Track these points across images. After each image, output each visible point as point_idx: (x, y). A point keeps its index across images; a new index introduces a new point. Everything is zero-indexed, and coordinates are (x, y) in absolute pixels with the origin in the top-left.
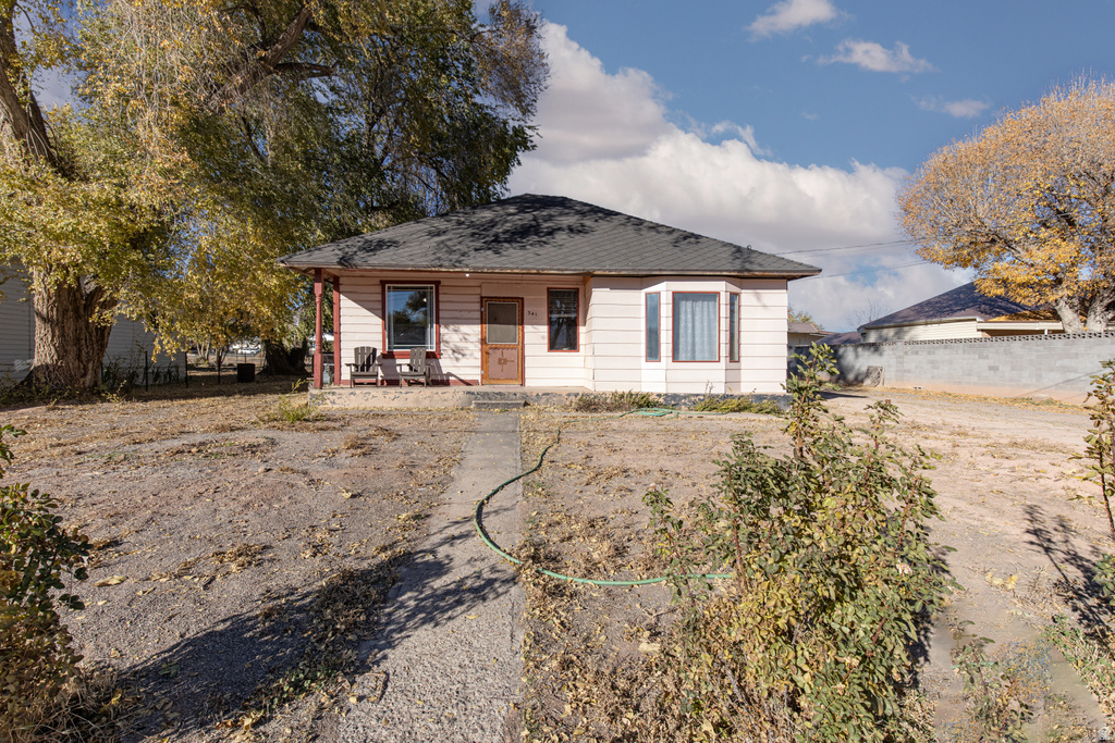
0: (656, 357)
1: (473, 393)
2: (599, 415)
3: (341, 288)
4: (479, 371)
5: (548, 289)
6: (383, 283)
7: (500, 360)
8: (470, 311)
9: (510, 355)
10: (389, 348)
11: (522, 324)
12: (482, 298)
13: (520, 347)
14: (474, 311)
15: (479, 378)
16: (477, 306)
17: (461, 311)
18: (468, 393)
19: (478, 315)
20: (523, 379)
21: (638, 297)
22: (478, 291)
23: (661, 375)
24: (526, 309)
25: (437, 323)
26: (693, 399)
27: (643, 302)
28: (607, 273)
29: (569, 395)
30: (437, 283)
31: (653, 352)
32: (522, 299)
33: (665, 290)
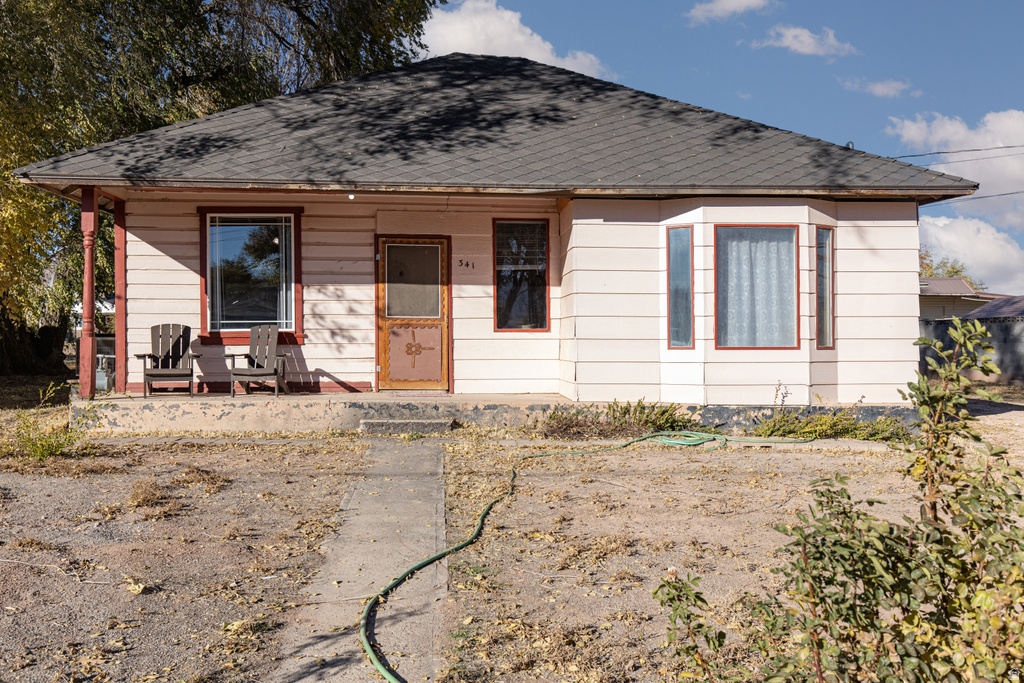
0: (686, 340)
1: (361, 407)
2: (584, 444)
3: (129, 221)
4: (371, 366)
5: (494, 220)
6: (202, 212)
7: (409, 346)
8: (357, 260)
9: (428, 337)
10: (213, 326)
11: (448, 282)
12: (377, 237)
13: (445, 324)
14: (364, 259)
15: (372, 379)
16: (369, 252)
17: (340, 260)
18: (354, 405)
19: (370, 267)
20: (450, 380)
21: (654, 234)
22: (370, 224)
23: (695, 374)
24: (456, 257)
25: (298, 281)
26: (753, 414)
27: (663, 243)
28: (598, 192)
29: (532, 408)
30: (298, 211)
31: (680, 331)
32: (449, 238)
33: (701, 221)
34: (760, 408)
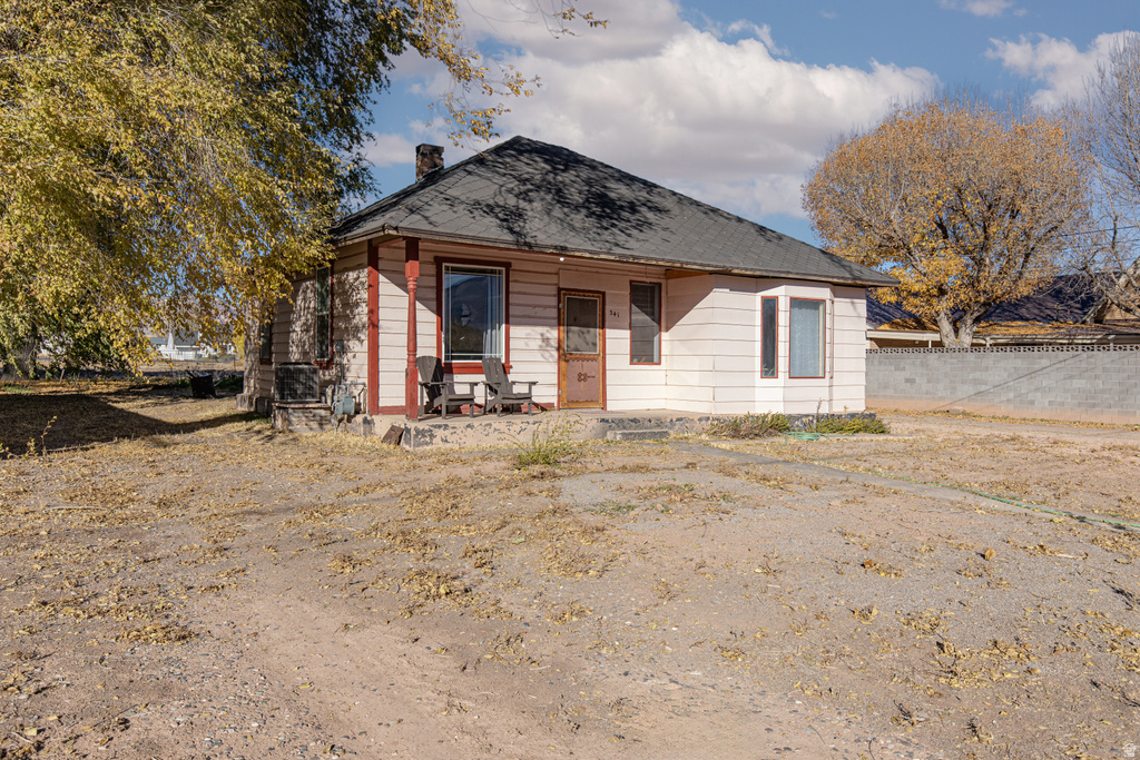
0: (773, 374)
1: (607, 421)
3: (381, 265)
4: (555, 391)
5: (631, 282)
6: (438, 261)
7: (580, 375)
8: (546, 307)
9: (587, 367)
10: (447, 358)
11: (603, 327)
12: (560, 290)
13: (600, 358)
14: (550, 307)
16: (554, 301)
17: (535, 307)
18: (603, 420)
19: (554, 313)
20: (605, 400)
21: (755, 301)
22: (554, 279)
23: (779, 394)
24: (608, 308)
25: (507, 322)
26: (804, 420)
27: (758, 306)
30: (508, 265)
31: (769, 365)
32: (604, 293)
33: (783, 293)
34: (807, 416)
